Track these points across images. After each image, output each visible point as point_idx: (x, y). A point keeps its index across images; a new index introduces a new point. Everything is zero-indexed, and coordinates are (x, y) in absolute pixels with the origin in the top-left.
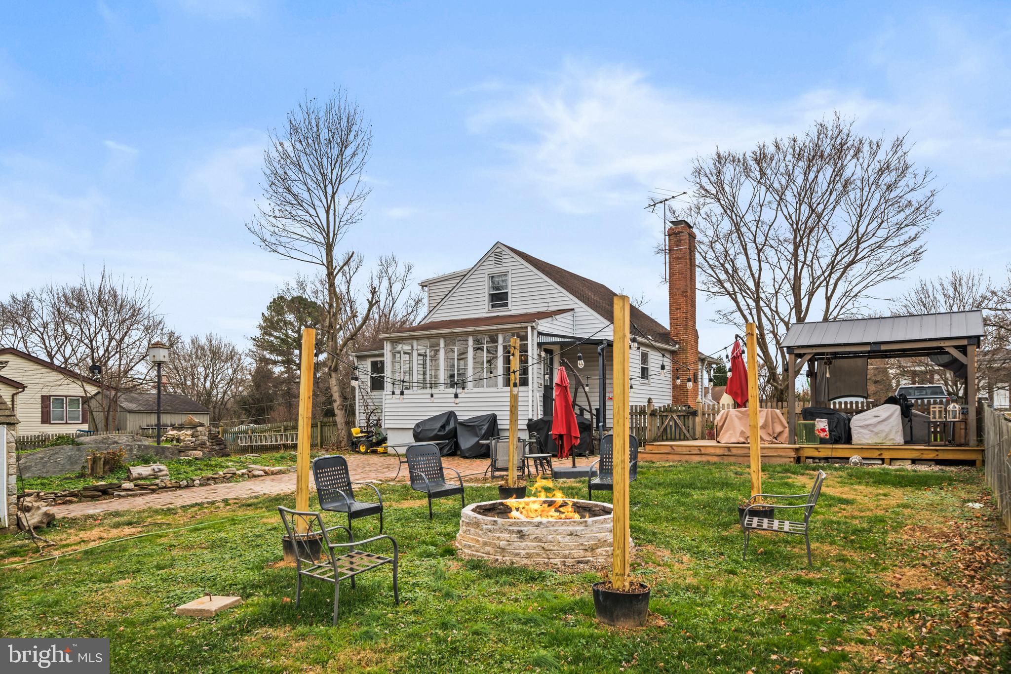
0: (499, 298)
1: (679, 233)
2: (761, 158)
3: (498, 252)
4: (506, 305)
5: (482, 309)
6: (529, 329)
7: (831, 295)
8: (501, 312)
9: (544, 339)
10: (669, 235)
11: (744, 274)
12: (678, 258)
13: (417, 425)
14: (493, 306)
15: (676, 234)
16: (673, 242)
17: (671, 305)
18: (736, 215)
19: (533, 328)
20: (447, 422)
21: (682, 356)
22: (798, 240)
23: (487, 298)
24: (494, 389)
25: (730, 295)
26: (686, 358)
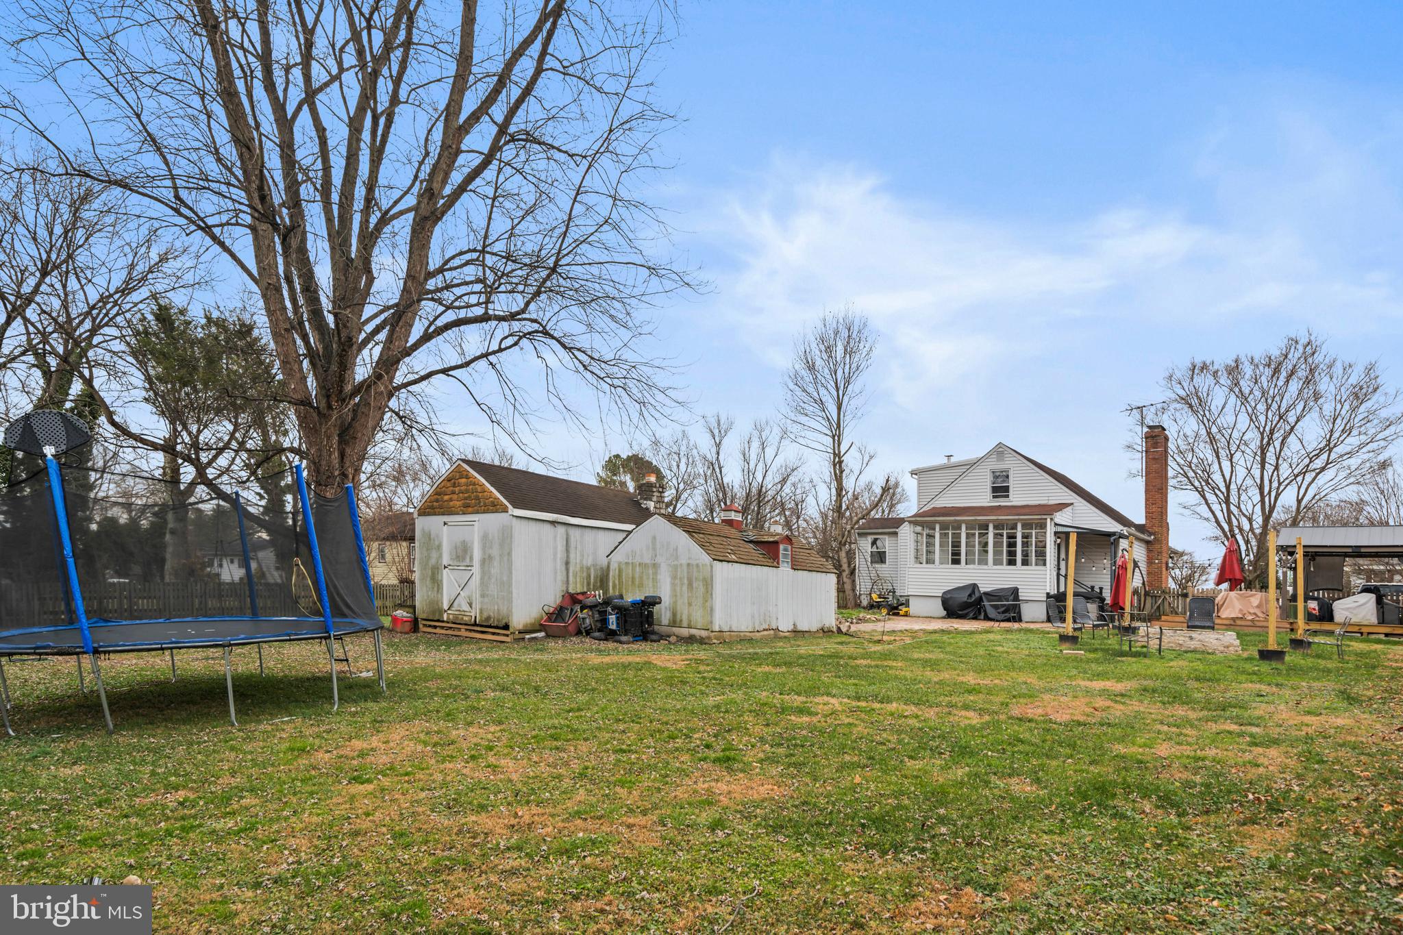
0: (1000, 490)
1: (1156, 436)
2: (1234, 370)
3: (1000, 451)
4: (1007, 496)
5: (984, 498)
6: (1049, 520)
7: (1302, 498)
8: (1002, 502)
9: (1060, 529)
10: (1146, 438)
11: (1217, 477)
12: (1154, 459)
13: (944, 593)
14: (994, 497)
15: (1153, 437)
16: (1149, 444)
17: (1147, 500)
18: (1209, 420)
19: (1051, 519)
20: (973, 592)
21: (1157, 546)
22: (1265, 441)
23: (989, 490)
24: (985, 567)
25: (1199, 492)
26: (1161, 548)
